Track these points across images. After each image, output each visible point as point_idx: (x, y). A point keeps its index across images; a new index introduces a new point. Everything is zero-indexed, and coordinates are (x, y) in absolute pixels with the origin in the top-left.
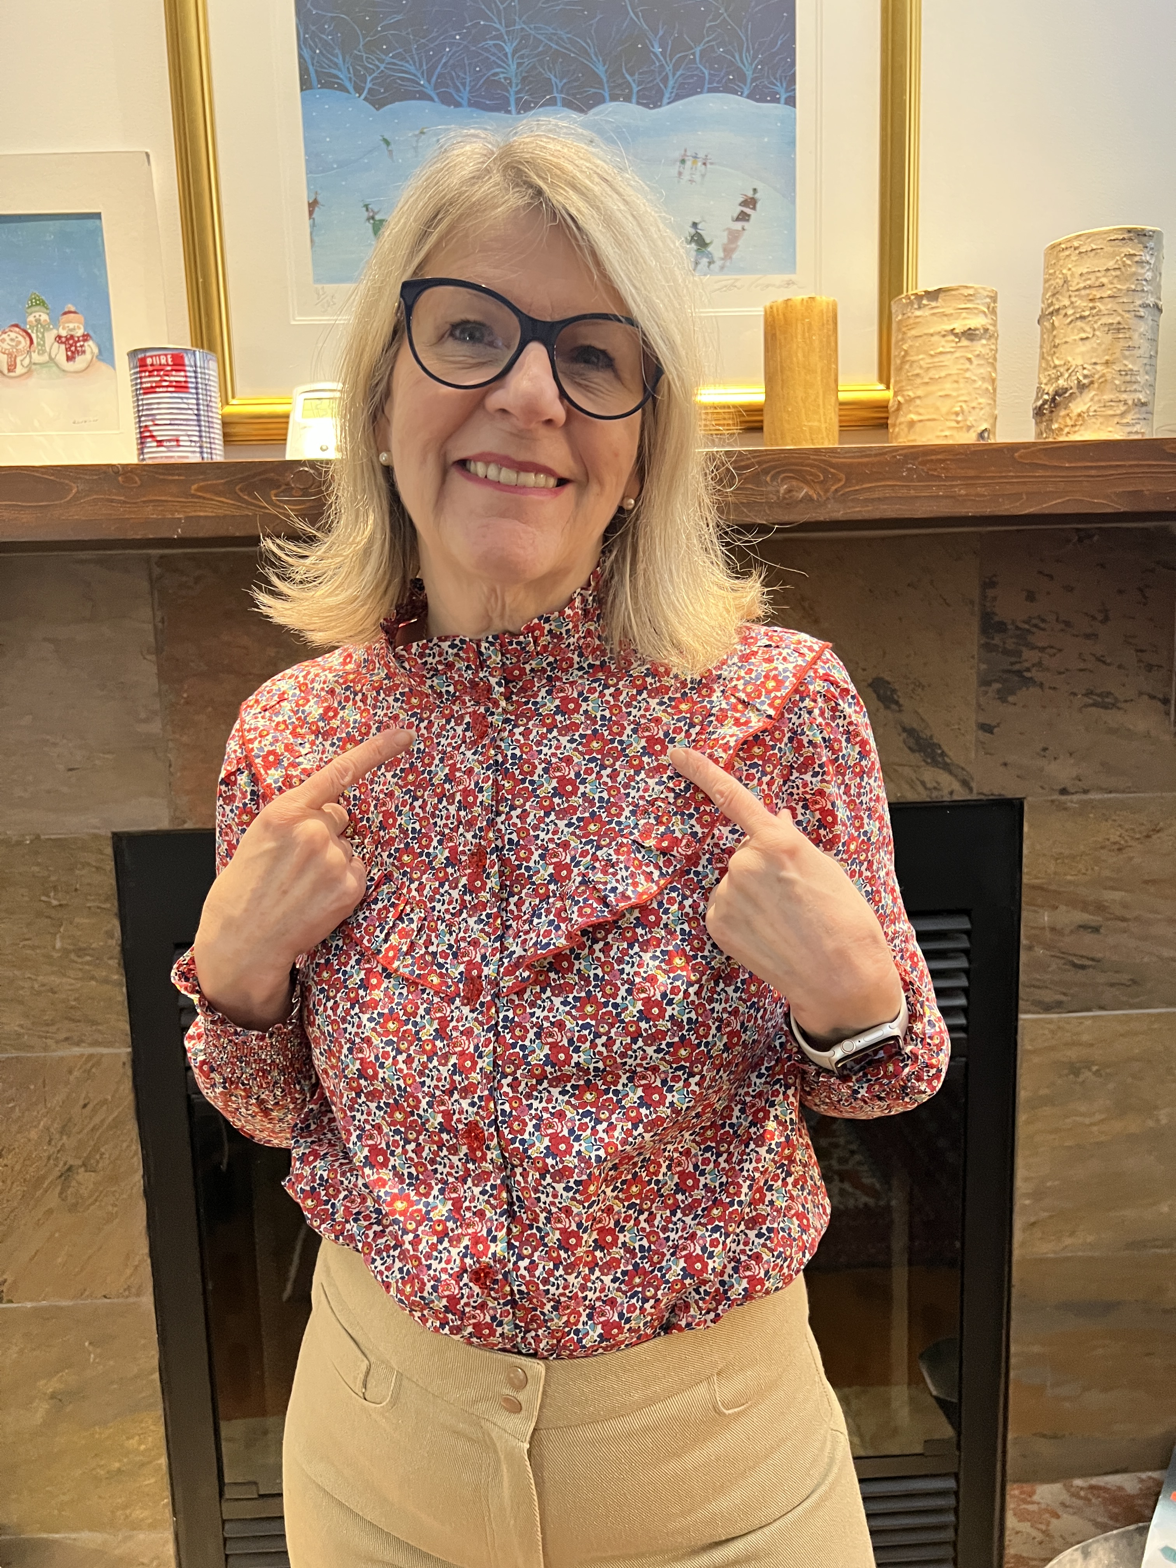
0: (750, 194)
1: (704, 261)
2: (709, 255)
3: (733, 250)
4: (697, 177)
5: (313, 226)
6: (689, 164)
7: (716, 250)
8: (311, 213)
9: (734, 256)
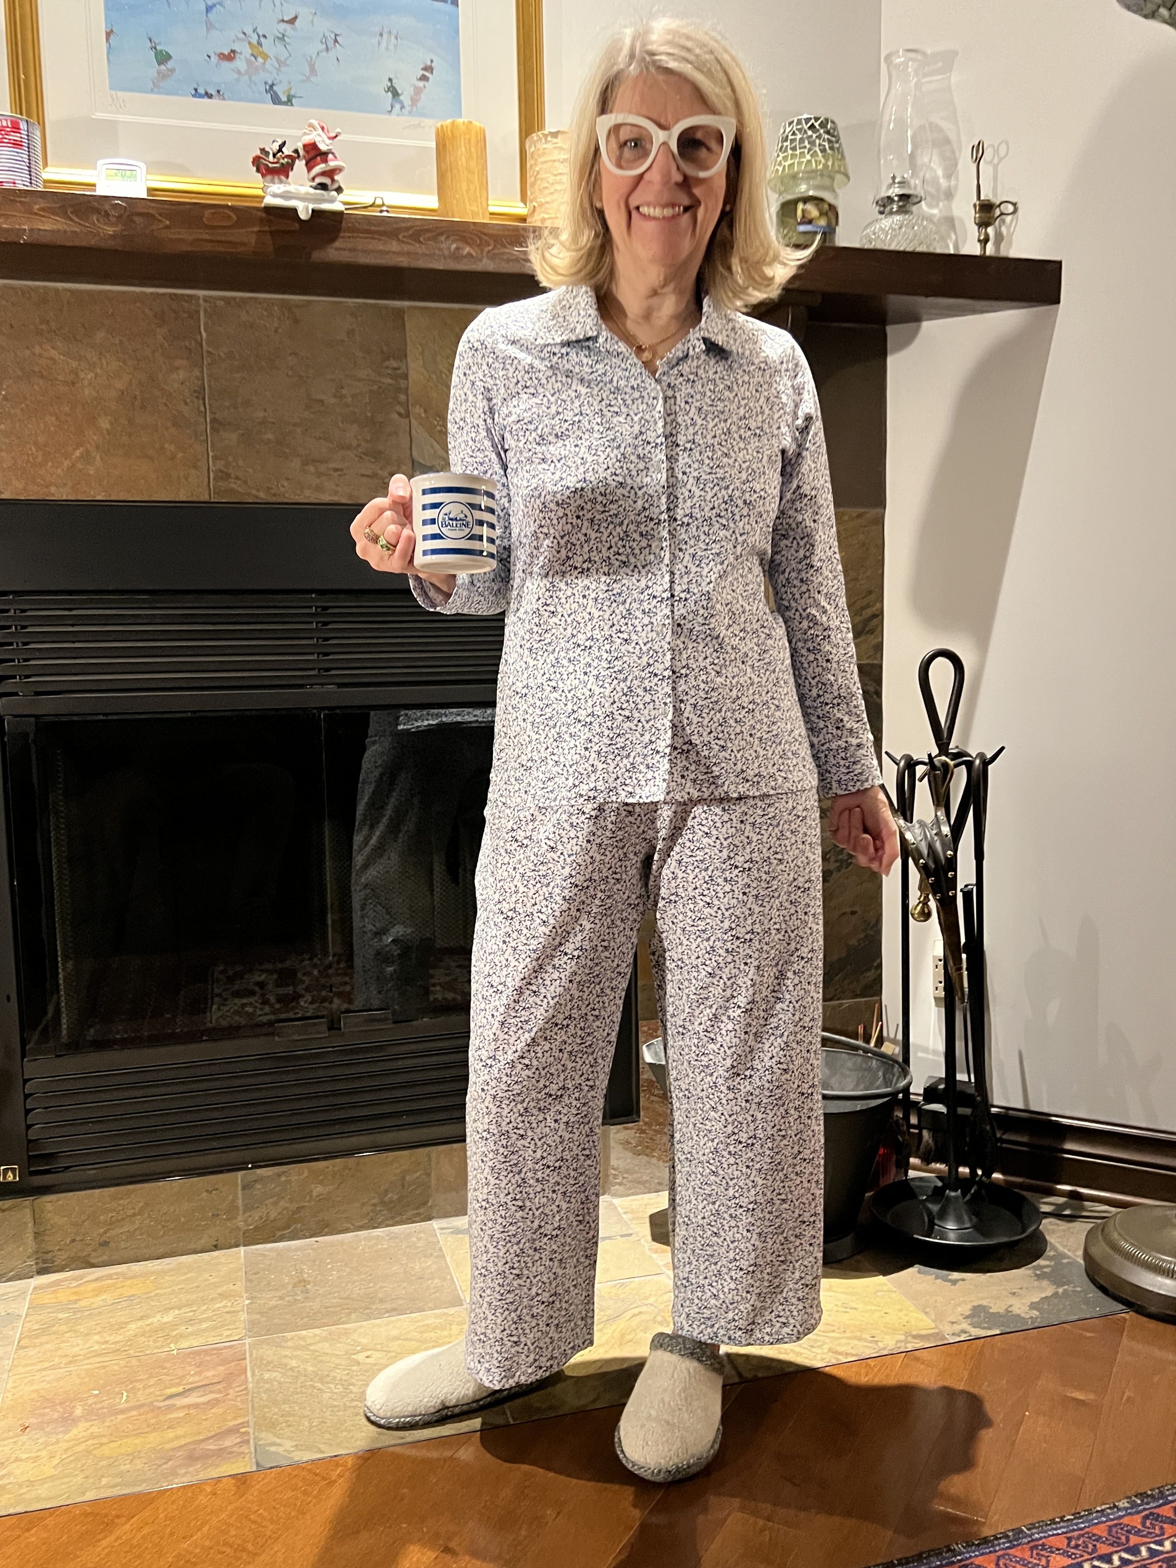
0: (429, 63)
1: (397, 106)
2: (401, 102)
3: (418, 100)
4: (392, 47)
5: (109, 48)
6: (385, 36)
7: (405, 98)
8: (107, 39)
9: (419, 105)
